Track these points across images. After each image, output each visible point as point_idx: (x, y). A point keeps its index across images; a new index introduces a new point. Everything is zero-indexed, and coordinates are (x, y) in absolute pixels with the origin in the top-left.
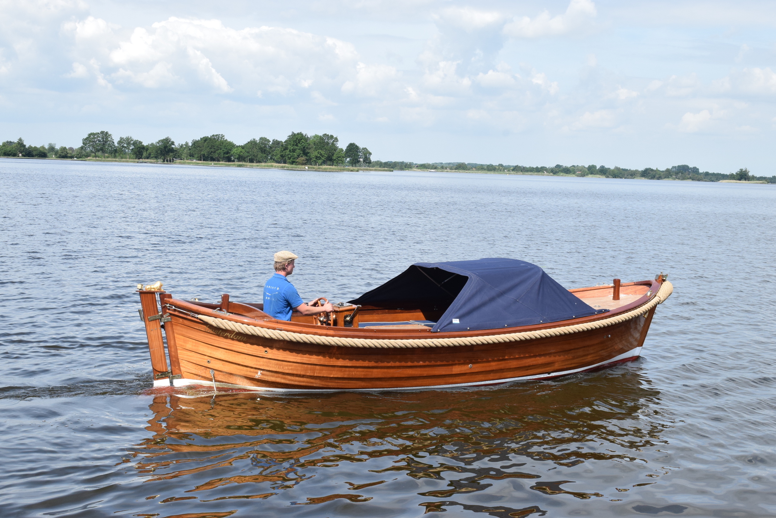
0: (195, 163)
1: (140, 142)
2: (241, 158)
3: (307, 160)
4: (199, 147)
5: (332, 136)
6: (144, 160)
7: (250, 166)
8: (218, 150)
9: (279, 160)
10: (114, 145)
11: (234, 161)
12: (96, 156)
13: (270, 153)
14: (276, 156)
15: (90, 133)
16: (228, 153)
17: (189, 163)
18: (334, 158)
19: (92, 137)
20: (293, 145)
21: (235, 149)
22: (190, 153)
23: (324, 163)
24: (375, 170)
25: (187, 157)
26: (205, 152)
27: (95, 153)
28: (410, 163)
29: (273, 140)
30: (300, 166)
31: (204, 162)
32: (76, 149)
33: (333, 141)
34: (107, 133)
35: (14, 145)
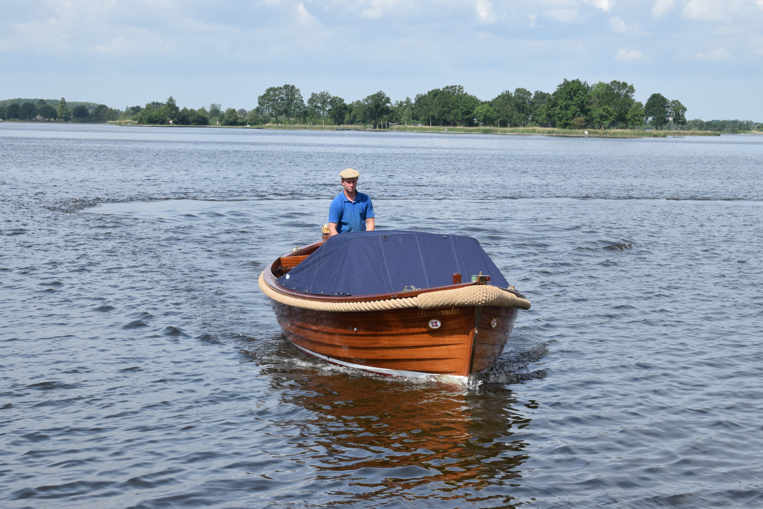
0: (420, 129)
1: (340, 99)
2: (488, 121)
3: (586, 120)
4: (426, 104)
5: (625, 84)
6: (346, 126)
7: (502, 131)
8: (453, 109)
9: (545, 122)
10: (304, 105)
11: (477, 125)
12: (277, 122)
13: (531, 112)
14: (540, 116)
15: (268, 88)
16: (468, 113)
17: (412, 130)
18: (628, 116)
19: (272, 93)
20: (566, 99)
21: (480, 107)
22: (413, 114)
23: (613, 124)
24: (692, 134)
25: (408, 120)
26: (434, 113)
27: (276, 118)
28: (747, 122)
29: (536, 93)
30: (577, 130)
31: (434, 127)
32: (249, 112)
33: (627, 91)
34: (293, 87)
35: (163, 108)
